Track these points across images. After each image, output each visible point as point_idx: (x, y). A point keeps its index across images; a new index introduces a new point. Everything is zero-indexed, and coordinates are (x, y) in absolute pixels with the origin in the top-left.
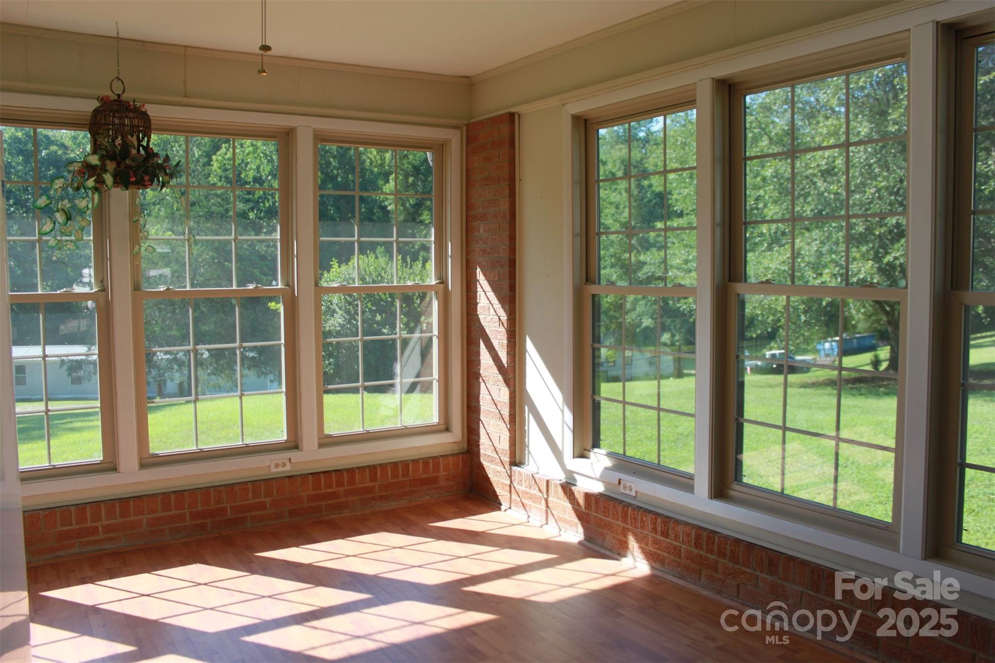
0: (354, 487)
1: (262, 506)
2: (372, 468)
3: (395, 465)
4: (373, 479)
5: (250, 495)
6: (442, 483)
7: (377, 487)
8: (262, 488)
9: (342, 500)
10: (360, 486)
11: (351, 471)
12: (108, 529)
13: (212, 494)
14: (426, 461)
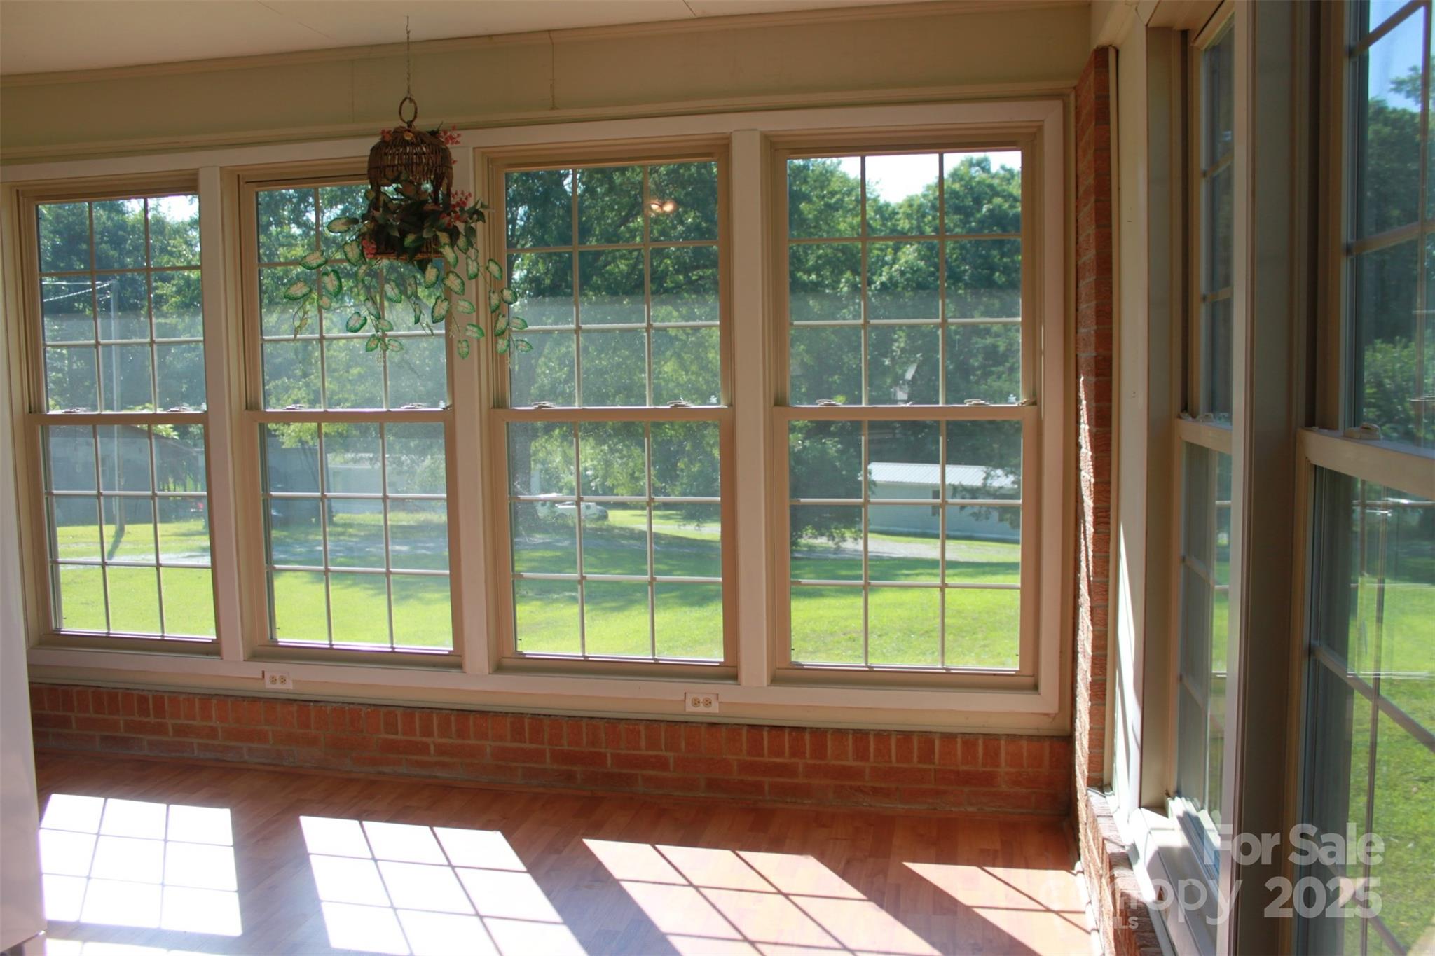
0: (822, 762)
1: (662, 764)
2: (861, 735)
3: (906, 737)
4: (862, 754)
5: (643, 743)
6: (1004, 788)
7: (867, 771)
8: (663, 734)
9: (800, 780)
10: (833, 762)
11: (819, 734)
12: (441, 750)
13: (584, 730)
14: (969, 740)
